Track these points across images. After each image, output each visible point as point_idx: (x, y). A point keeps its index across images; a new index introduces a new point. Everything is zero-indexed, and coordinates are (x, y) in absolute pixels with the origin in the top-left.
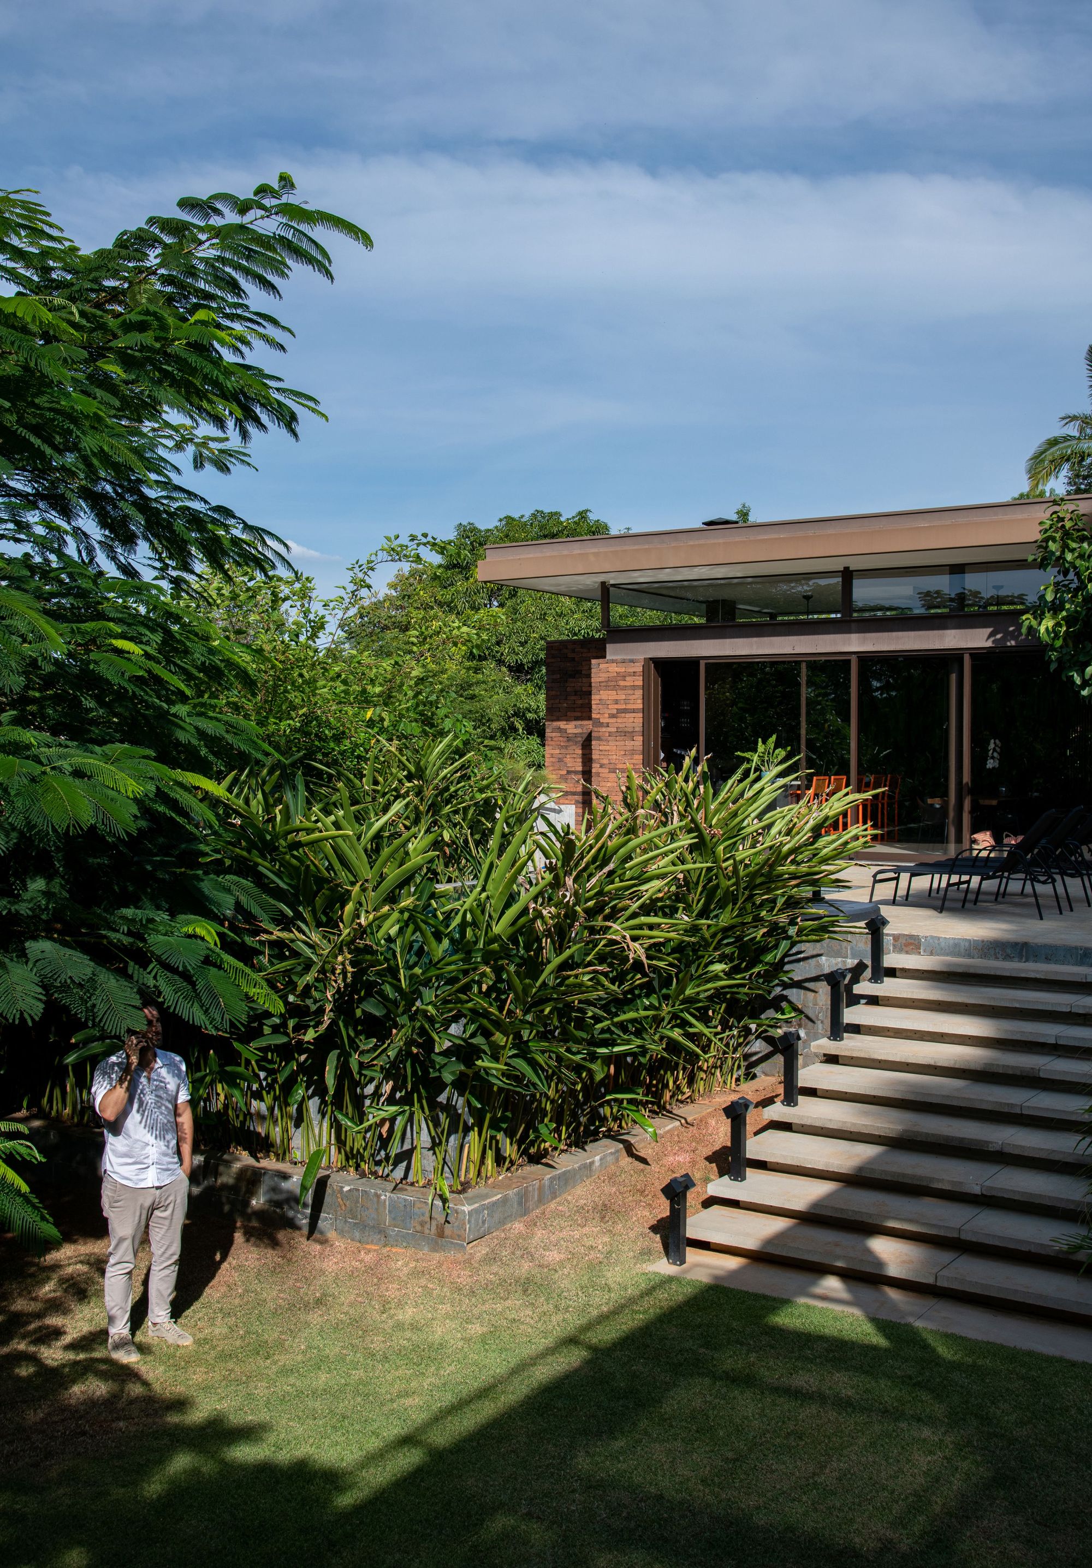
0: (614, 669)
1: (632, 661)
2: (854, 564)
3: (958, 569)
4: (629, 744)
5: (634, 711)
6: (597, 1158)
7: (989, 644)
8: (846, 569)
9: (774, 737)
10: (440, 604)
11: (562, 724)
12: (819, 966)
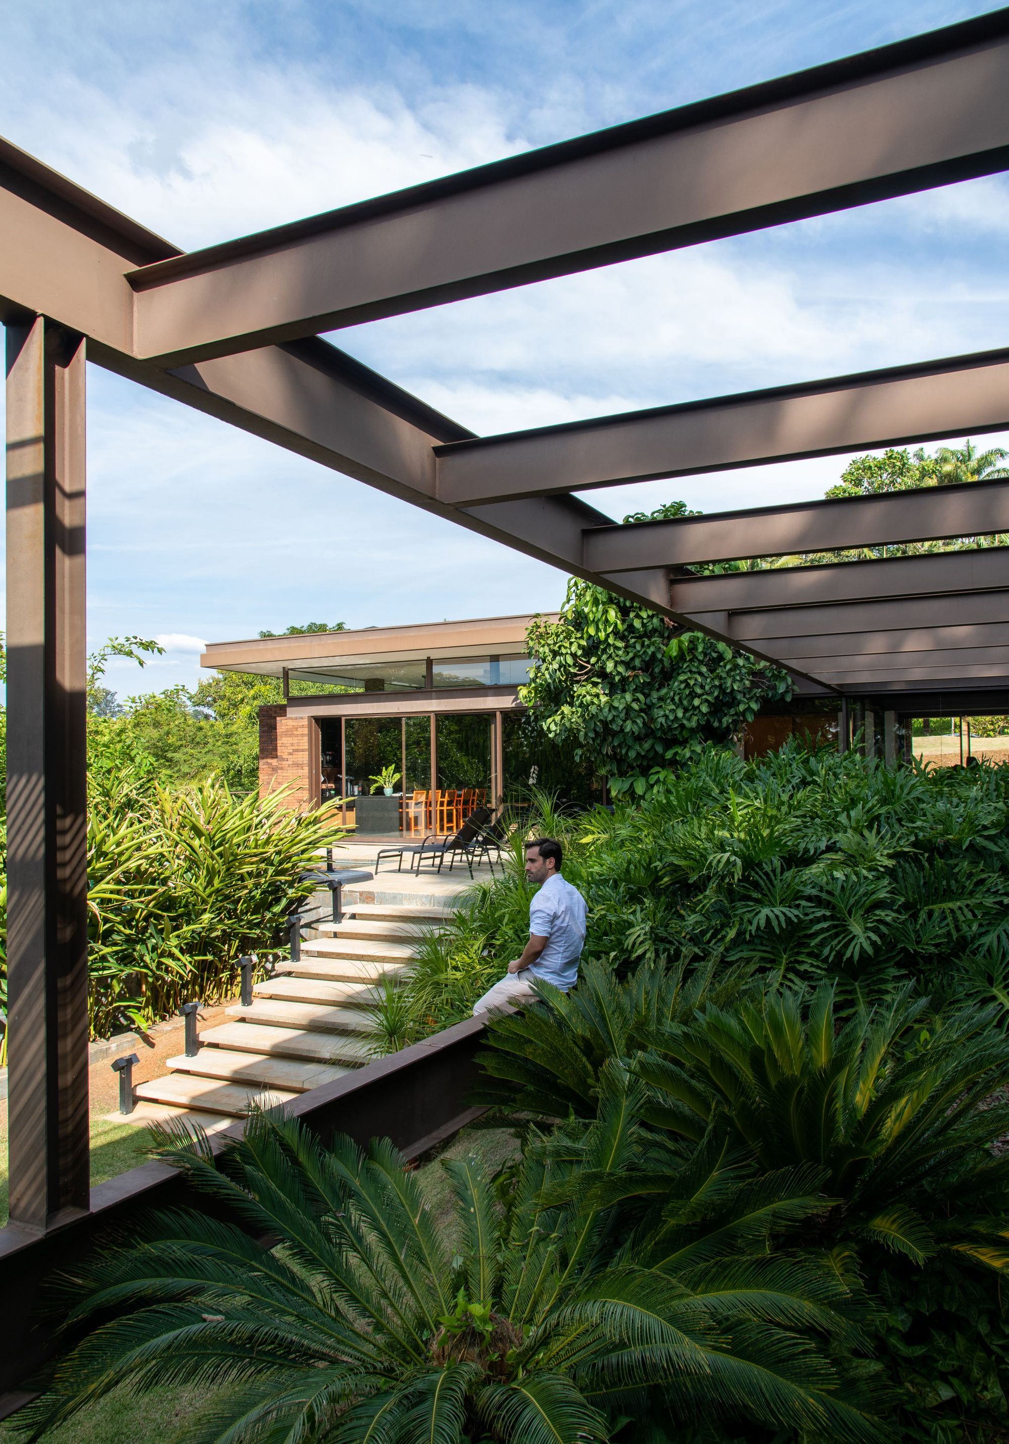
0: (291, 723)
1: (301, 718)
2: (434, 655)
3: (495, 658)
4: (301, 772)
5: (303, 750)
6: (115, 1045)
7: (513, 705)
8: (429, 658)
9: (393, 766)
10: (246, 684)
11: (269, 761)
12: (318, 913)
